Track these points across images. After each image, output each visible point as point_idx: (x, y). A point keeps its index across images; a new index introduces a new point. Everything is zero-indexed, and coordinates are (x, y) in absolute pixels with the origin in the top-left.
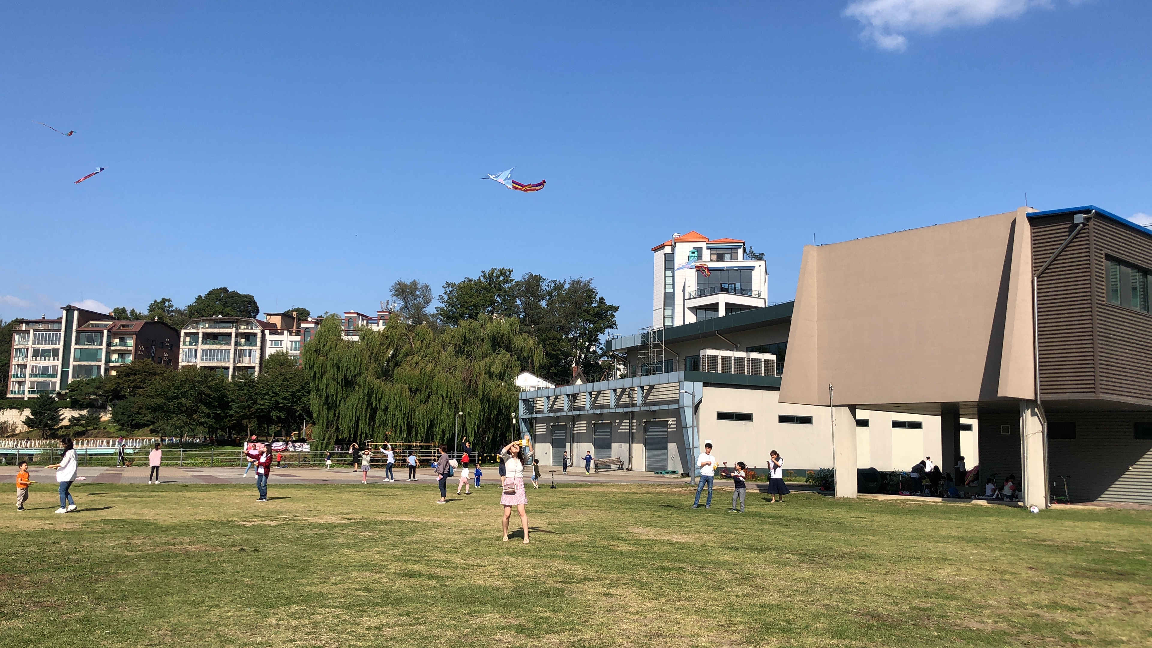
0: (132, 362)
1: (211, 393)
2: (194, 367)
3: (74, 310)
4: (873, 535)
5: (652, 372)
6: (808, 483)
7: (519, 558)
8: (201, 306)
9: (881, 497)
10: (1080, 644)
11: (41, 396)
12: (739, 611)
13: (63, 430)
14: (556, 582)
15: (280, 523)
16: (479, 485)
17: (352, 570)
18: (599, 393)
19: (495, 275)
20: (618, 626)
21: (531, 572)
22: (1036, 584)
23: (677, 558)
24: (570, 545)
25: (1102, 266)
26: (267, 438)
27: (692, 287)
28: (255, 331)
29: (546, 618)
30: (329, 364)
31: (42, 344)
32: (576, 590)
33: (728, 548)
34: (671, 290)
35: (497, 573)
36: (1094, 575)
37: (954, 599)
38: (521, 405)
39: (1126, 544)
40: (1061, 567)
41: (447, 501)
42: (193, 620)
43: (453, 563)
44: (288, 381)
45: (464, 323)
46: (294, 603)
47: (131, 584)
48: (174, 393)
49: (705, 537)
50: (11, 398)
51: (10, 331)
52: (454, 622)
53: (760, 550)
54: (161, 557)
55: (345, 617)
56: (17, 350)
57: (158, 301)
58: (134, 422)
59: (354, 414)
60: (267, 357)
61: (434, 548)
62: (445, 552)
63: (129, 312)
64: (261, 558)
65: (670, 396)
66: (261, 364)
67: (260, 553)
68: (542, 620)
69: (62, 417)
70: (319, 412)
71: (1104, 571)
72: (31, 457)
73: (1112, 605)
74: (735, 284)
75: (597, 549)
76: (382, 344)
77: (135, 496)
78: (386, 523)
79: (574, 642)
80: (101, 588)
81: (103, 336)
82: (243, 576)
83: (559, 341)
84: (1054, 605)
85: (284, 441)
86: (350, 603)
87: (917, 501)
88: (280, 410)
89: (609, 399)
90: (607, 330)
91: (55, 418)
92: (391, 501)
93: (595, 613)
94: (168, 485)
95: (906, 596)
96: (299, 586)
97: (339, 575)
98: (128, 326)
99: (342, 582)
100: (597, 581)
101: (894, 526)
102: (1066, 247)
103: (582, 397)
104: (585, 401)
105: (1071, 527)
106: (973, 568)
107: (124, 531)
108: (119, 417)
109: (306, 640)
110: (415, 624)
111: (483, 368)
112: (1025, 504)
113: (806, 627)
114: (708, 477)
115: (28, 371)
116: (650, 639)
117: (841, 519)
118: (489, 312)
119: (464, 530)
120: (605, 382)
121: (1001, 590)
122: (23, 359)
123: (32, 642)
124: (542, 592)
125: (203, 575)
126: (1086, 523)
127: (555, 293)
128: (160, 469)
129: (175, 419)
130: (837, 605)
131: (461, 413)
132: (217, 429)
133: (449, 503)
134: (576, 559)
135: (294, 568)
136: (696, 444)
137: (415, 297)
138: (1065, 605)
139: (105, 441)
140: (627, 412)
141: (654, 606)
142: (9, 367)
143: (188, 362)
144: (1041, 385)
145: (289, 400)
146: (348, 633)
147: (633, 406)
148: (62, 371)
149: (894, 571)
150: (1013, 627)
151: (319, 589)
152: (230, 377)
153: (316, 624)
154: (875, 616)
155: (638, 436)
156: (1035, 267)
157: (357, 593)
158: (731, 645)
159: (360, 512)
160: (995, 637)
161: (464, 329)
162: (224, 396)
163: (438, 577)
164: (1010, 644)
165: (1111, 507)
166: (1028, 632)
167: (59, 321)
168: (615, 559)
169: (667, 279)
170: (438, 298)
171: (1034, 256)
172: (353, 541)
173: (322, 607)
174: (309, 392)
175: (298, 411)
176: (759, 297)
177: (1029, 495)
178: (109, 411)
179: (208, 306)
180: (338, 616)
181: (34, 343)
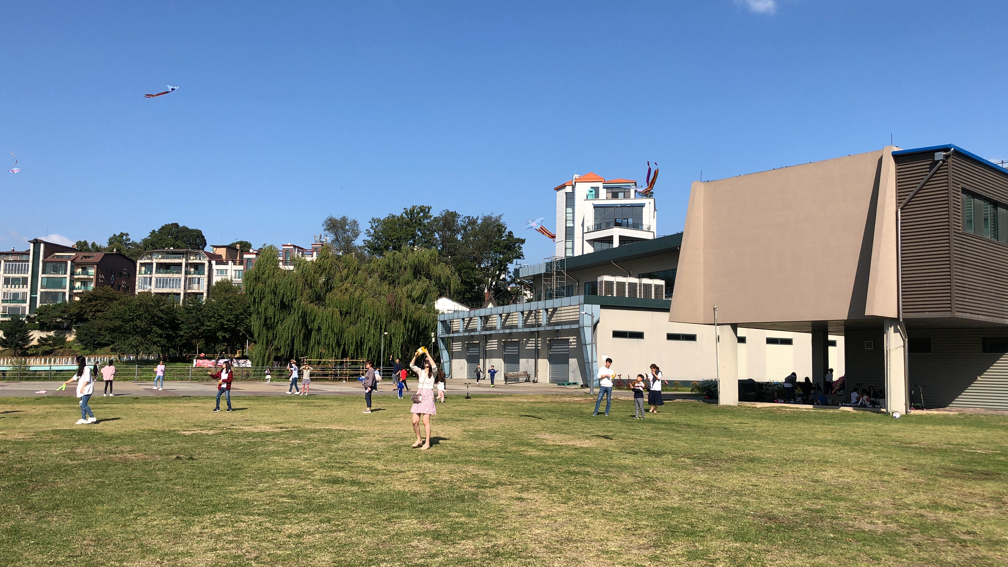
0: (94, 289)
1: (162, 316)
2: (149, 293)
3: (40, 243)
4: (757, 439)
5: (555, 296)
6: (693, 393)
7: (437, 463)
8: (155, 240)
9: (759, 405)
10: (968, 545)
11: (12, 319)
12: (644, 514)
13: (33, 349)
14: (471, 486)
15: (217, 432)
16: (401, 396)
17: (280, 477)
18: (508, 315)
19: (415, 211)
20: (530, 531)
21: (447, 478)
22: (914, 485)
23: (582, 462)
24: (483, 451)
25: (959, 199)
26: (214, 356)
27: (590, 222)
28: (203, 262)
29: (461, 523)
30: (267, 290)
31: (12, 273)
32: (489, 495)
33: (628, 453)
34: (572, 225)
35: (415, 479)
36: (964, 475)
37: (842, 500)
38: (440, 326)
39: (984, 446)
40: (932, 469)
41: (372, 411)
42: (119, 530)
43: (374, 470)
44: (232, 305)
45: (388, 254)
46: (220, 511)
47: (66, 493)
48: (130, 316)
49: (606, 443)
52: (373, 528)
53: (658, 454)
54: (100, 466)
55: (268, 525)
57: (117, 235)
58: (96, 342)
59: (290, 334)
60: (214, 284)
61: (358, 455)
62: (368, 458)
63: (90, 244)
64: (194, 466)
65: (572, 317)
66: (208, 291)
67: (195, 461)
68: (457, 526)
69: (31, 338)
70: (259, 332)
71: (971, 472)
73: (988, 505)
74: (627, 219)
75: (508, 454)
76: (316, 273)
78: (315, 431)
79: (488, 548)
80: (35, 498)
81: (67, 266)
82: (175, 484)
83: (472, 270)
84: (935, 506)
86: (274, 510)
87: (792, 408)
88: (225, 330)
89: (517, 320)
90: (515, 260)
91: (25, 339)
92: (321, 412)
93: (508, 517)
94: (120, 398)
95: (798, 498)
96: (226, 493)
97: (267, 482)
98: (89, 257)
99: (269, 489)
100: (509, 485)
101: (775, 430)
102: (927, 181)
103: (494, 319)
104: (496, 322)
105: (931, 430)
106: (854, 470)
107: (70, 441)
108: (83, 338)
109: (227, 549)
110: (335, 531)
111: (405, 294)
112: (887, 410)
113: (709, 530)
114: (607, 388)
116: (561, 544)
117: (727, 424)
118: (411, 244)
119: (387, 437)
120: (514, 305)
121: (883, 491)
124: (458, 497)
125: (136, 483)
126: (944, 427)
127: (470, 228)
128: (113, 383)
129: (131, 339)
130: (735, 507)
131: (386, 333)
132: (169, 347)
133: (374, 412)
134: (489, 464)
135: (224, 475)
136: (594, 360)
137: (345, 231)
138: (945, 505)
139: (70, 358)
140: (533, 332)
141: (563, 510)
143: (144, 289)
144: (903, 305)
145: (232, 321)
146: (269, 541)
147: (538, 326)
148: (31, 298)
149: (782, 473)
150: (903, 528)
151: (249, 495)
152: (181, 302)
153: (238, 532)
154: (772, 518)
155: (543, 352)
156: (899, 200)
157: (281, 500)
158: (639, 549)
159: (292, 422)
160: (888, 538)
161: (389, 259)
162: (175, 318)
163: (360, 483)
164: (903, 545)
165: (963, 412)
166: (917, 533)
167: (27, 253)
168: (525, 464)
169: (568, 215)
170: (365, 232)
171: (899, 189)
172: (283, 449)
173: (247, 514)
174: (250, 315)
175: (241, 331)
176: (649, 230)
177: (892, 402)
178: (73, 332)
179: (161, 239)
180: (260, 524)
181: (5, 273)
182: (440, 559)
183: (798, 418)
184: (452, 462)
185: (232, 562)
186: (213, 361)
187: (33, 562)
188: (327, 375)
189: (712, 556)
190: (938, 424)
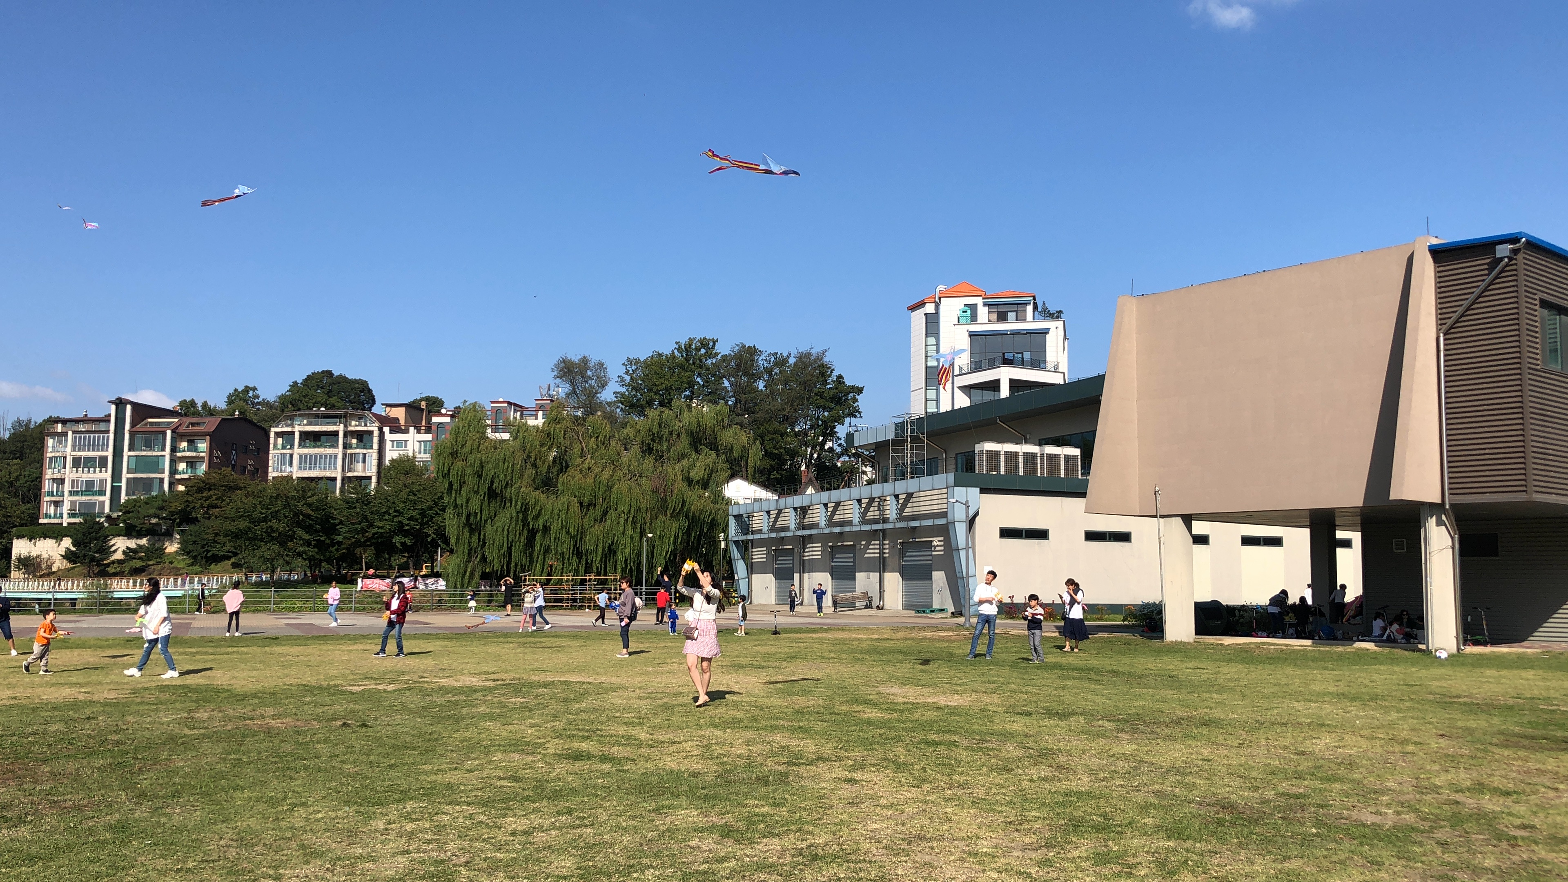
0: (206, 473)
1: (311, 512)
2: (289, 478)
3: (126, 404)
4: (1219, 692)
5: (909, 475)
6: (1126, 623)
7: (728, 730)
8: (297, 396)
9: (1228, 640)
10: (1520, 843)
11: (85, 520)
12: (1034, 801)
13: (116, 565)
14: (779, 763)
15: (400, 687)
16: (675, 631)
17: (496, 750)
18: (838, 504)
19: (693, 347)
20: (864, 826)
21: (743, 751)
22: (1452, 758)
23: (946, 728)
24: (798, 712)
25: (1536, 316)
26: (388, 573)
28: (370, 429)
29: (763, 815)
30: (469, 471)
31: (84, 450)
32: (805, 775)
33: (1018, 714)
34: (935, 364)
35: (696, 753)
36: (1533, 745)
37: (1336, 780)
38: (732, 523)
40: (1485, 734)
41: (630, 654)
42: (269, 825)
43: (635, 740)
44: (415, 495)
45: (653, 413)
46: (411, 799)
47: (187, 775)
48: (262, 514)
49: (986, 699)
50: (45, 524)
51: (41, 433)
52: (634, 822)
53: (1063, 716)
54: (233, 736)
55: (482, 818)
56: (51, 458)
57: (240, 390)
58: (209, 554)
59: (505, 539)
60: (387, 463)
61: (610, 719)
62: (625, 724)
63: (199, 405)
64: (369, 736)
65: (935, 507)
66: (379, 473)
67: (369, 729)
68: (756, 818)
69: (113, 549)
70: (458, 535)
71: (1545, 739)
72: (73, 602)
73: (1561, 786)
74: (1022, 353)
75: (835, 717)
76: (542, 445)
77: (206, 653)
78: (545, 685)
79: (802, 849)
80: (145, 782)
81: (165, 439)
82: (343, 762)
83: (782, 436)
84: (1479, 788)
85: (412, 576)
86: (489, 797)
87: (1278, 645)
88: (406, 533)
89: (851, 513)
90: (847, 420)
91: (104, 550)
92: (553, 656)
93: (831, 807)
94: (254, 638)
95: (1270, 777)
96: (419, 774)
97: (477, 758)
98: (198, 424)
99: (480, 767)
100: (835, 761)
101: (1248, 679)
102: (1485, 290)
103: (815, 511)
104: (818, 516)
105: (1494, 677)
106: (1362, 736)
107: (185, 701)
108: (190, 547)
109: (425, 852)
110: (579, 826)
111: (679, 473)
112: (1428, 647)
113: (1130, 823)
114: (988, 616)
115: (67, 487)
116: (909, 843)
117: (1174, 670)
118: (686, 397)
119: (652, 693)
120: (846, 490)
121: (1403, 767)
122: (59, 471)
123: (41, 858)
124: (758, 778)
125: (287, 761)
126: (1515, 672)
127: (777, 370)
128: (241, 615)
129: (263, 549)
130: (1172, 791)
131: (650, 535)
132: (321, 561)
133: (633, 656)
134: (806, 731)
135: (414, 749)
136: (972, 572)
137: (586, 379)
138: (1495, 788)
139: (171, 579)
140: (876, 531)
141: (915, 796)
142: (40, 482)
143: (281, 471)
144: (1450, 483)
145: (417, 520)
146: (484, 840)
147: (884, 522)
148: (112, 487)
149: (1251, 742)
150: (1424, 820)
151: (452, 777)
152: (338, 491)
153: (440, 829)
154: (1227, 806)
155: (892, 562)
156: (1440, 319)
157: (499, 783)
158: (1024, 850)
159: (510, 671)
160: (1399, 835)
161: (653, 421)
162: (328, 517)
163: (614, 759)
164: (1421, 844)
165: (1550, 649)
166: (1445, 827)
167: (106, 419)
168: (860, 731)
169: (929, 348)
170: (617, 379)
171: (1440, 303)
172: (498, 711)
173: (450, 803)
174: (444, 510)
175: (430, 535)
176: (1056, 370)
177: (1435, 635)
178: (176, 539)
179: (307, 395)
180: (471, 817)
181: (74, 450)
182: (732, 864)
183: (1286, 659)
184: (751, 727)
185: (432, 869)
186: (388, 581)
187: (154, 869)
188: (561, 601)
189: (1131, 860)
190: (1506, 668)
